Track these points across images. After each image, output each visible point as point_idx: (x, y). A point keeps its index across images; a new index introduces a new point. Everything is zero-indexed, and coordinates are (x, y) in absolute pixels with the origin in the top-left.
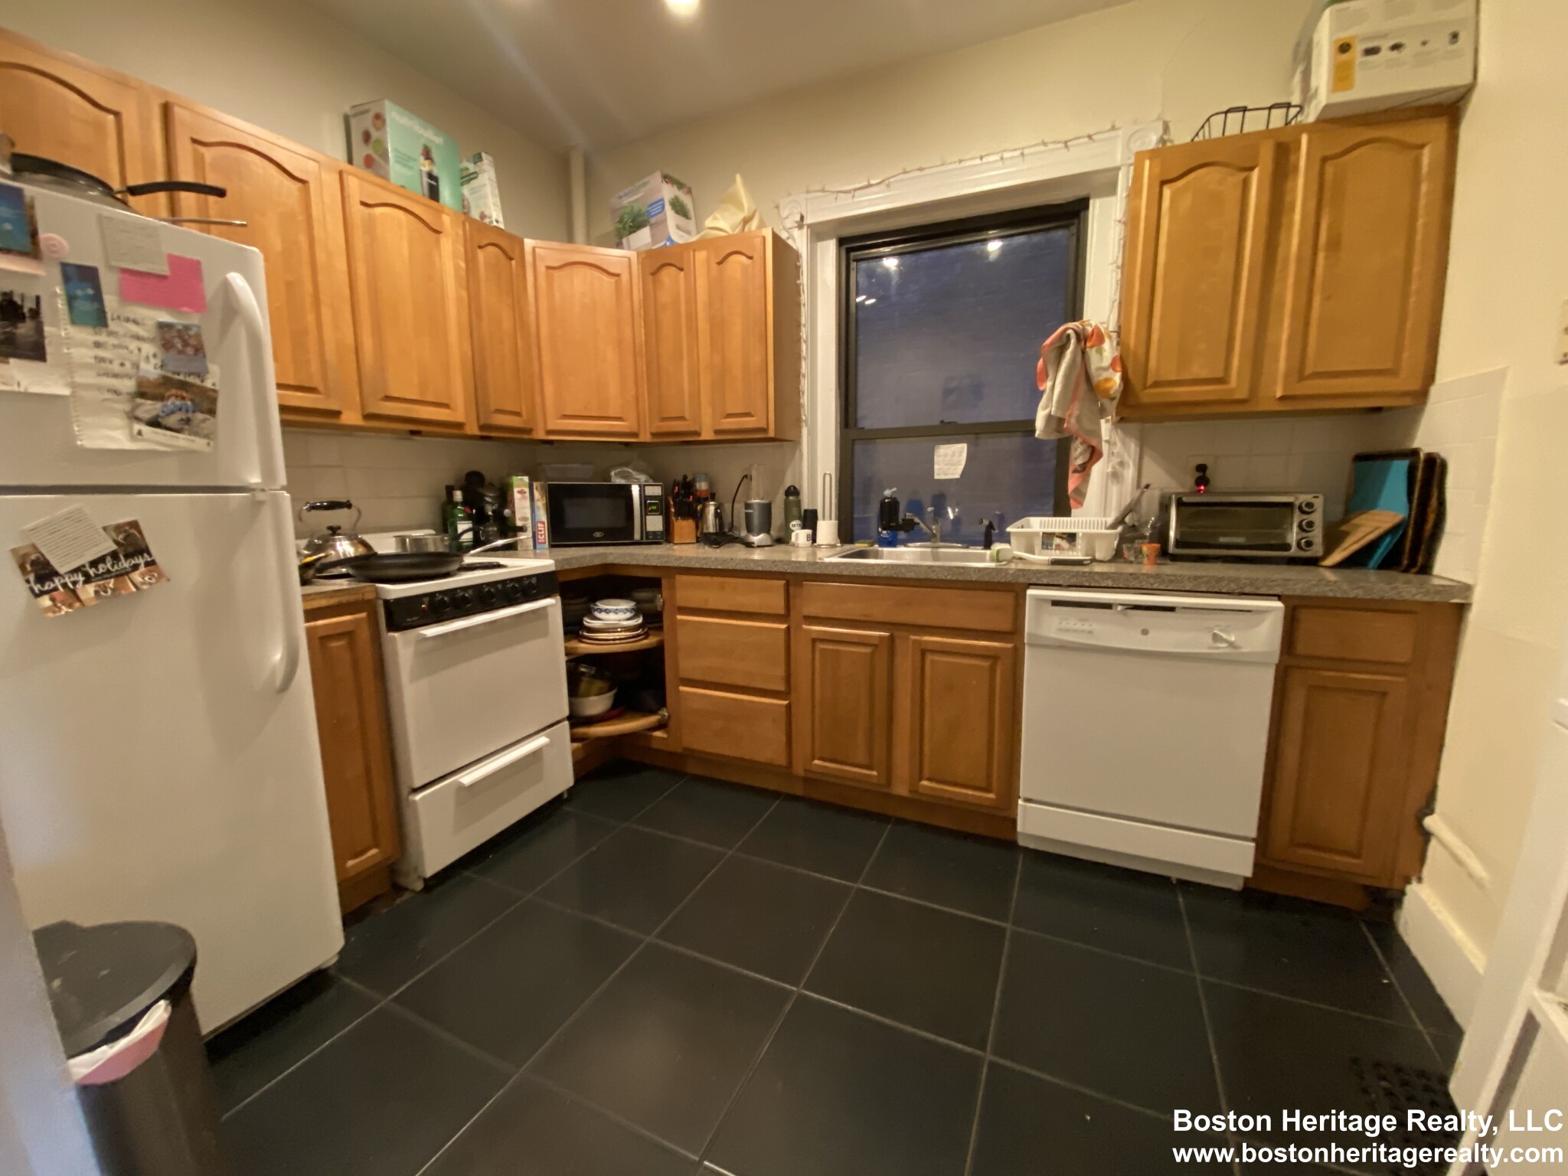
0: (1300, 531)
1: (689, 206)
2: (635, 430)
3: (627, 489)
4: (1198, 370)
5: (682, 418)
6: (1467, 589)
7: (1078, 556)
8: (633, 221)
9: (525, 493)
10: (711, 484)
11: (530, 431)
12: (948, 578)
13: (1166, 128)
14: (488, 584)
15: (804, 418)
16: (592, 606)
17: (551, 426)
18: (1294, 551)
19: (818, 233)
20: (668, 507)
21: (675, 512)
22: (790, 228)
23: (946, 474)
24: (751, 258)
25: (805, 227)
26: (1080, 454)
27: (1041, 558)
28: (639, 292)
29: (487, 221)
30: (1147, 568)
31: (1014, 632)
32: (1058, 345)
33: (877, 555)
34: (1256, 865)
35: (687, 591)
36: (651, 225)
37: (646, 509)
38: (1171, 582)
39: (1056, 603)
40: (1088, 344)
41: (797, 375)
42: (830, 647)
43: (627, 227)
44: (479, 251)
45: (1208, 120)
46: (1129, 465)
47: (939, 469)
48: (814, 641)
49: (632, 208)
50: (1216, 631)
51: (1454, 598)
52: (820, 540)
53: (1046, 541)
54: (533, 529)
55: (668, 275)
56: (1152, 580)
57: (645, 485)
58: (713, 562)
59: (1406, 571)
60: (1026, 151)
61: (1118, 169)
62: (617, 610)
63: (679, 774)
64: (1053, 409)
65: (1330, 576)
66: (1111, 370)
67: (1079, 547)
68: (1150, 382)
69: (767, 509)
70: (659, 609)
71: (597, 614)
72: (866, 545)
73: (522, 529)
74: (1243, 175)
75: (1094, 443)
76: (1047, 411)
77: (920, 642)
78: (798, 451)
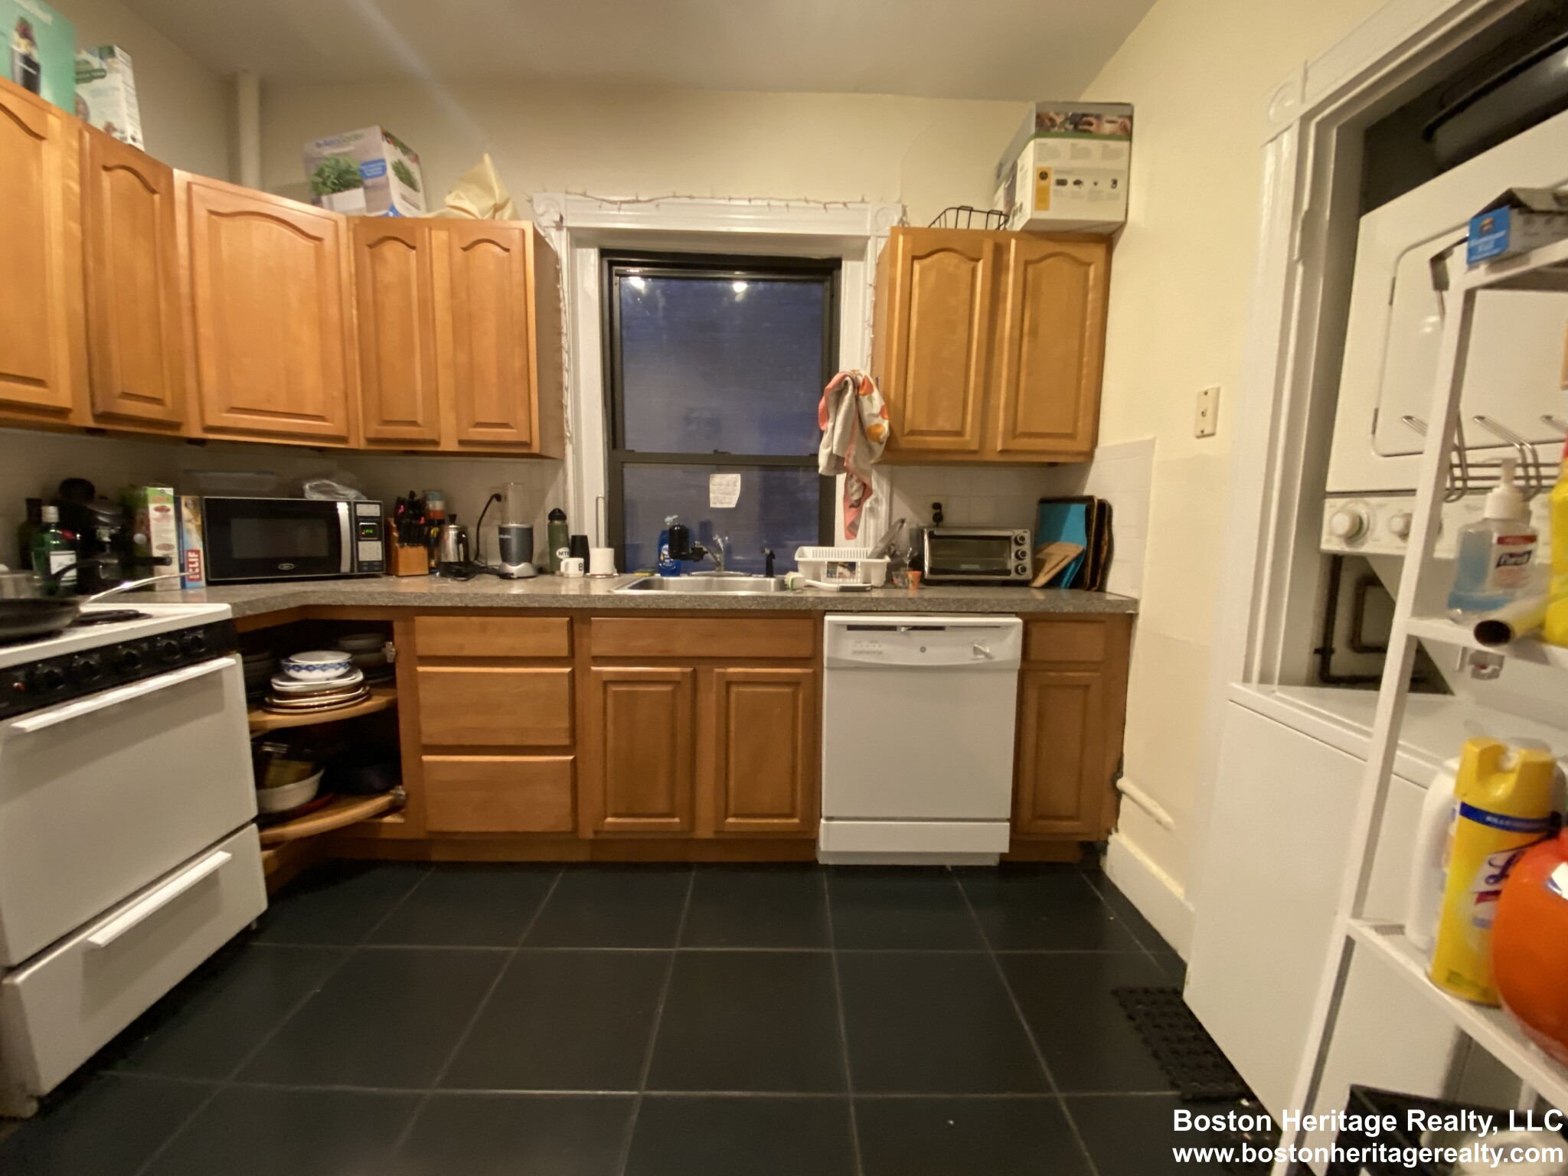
0: (1016, 559)
1: (417, 176)
2: (343, 433)
3: (332, 507)
4: (942, 424)
5: (414, 423)
6: (1135, 602)
7: (857, 583)
8: (339, 177)
9: (168, 510)
10: (448, 502)
11: (177, 426)
12: (753, 607)
13: (904, 213)
14: (126, 644)
15: (568, 434)
16: (284, 662)
17: (212, 421)
18: (1013, 576)
19: (580, 238)
20: (388, 529)
21: (400, 536)
22: (547, 227)
23: (722, 503)
24: (507, 250)
25: (565, 229)
26: (856, 491)
27: (829, 586)
28: (350, 266)
29: (117, 135)
30: (912, 593)
31: (814, 658)
32: (837, 389)
33: (661, 585)
34: (1012, 842)
35: (431, 636)
36: (366, 188)
37: (359, 532)
38: (940, 604)
39: (852, 627)
40: (861, 392)
41: (560, 387)
42: (624, 688)
43: (329, 183)
44: (104, 174)
45: (945, 212)
46: (882, 502)
47: (715, 498)
48: (606, 683)
49: (338, 162)
50: (976, 645)
51: (1128, 610)
52: (593, 570)
53: (830, 570)
54: (179, 560)
55: (392, 252)
56: (926, 604)
57: (356, 503)
58: (471, 598)
59: (1089, 589)
60: (791, 204)
61: (868, 238)
62: (325, 665)
63: (425, 865)
64: (835, 448)
65: (1040, 596)
66: (880, 418)
67: (859, 575)
68: (906, 431)
69: (528, 534)
70: (390, 660)
71: (293, 673)
72: (647, 574)
73: (164, 561)
74: (973, 264)
75: (867, 482)
76: (829, 450)
77: (725, 674)
78: (561, 472)
